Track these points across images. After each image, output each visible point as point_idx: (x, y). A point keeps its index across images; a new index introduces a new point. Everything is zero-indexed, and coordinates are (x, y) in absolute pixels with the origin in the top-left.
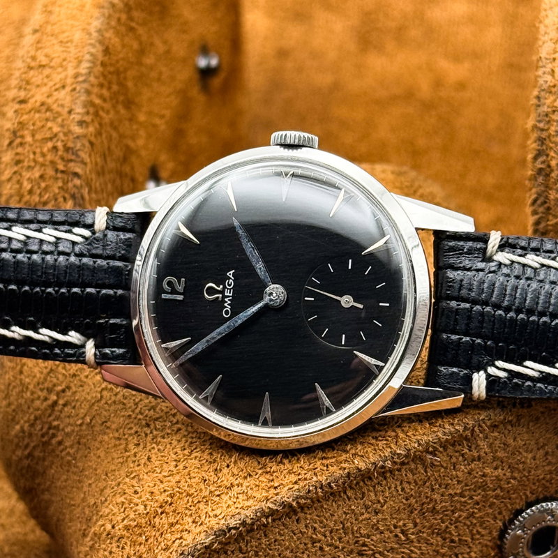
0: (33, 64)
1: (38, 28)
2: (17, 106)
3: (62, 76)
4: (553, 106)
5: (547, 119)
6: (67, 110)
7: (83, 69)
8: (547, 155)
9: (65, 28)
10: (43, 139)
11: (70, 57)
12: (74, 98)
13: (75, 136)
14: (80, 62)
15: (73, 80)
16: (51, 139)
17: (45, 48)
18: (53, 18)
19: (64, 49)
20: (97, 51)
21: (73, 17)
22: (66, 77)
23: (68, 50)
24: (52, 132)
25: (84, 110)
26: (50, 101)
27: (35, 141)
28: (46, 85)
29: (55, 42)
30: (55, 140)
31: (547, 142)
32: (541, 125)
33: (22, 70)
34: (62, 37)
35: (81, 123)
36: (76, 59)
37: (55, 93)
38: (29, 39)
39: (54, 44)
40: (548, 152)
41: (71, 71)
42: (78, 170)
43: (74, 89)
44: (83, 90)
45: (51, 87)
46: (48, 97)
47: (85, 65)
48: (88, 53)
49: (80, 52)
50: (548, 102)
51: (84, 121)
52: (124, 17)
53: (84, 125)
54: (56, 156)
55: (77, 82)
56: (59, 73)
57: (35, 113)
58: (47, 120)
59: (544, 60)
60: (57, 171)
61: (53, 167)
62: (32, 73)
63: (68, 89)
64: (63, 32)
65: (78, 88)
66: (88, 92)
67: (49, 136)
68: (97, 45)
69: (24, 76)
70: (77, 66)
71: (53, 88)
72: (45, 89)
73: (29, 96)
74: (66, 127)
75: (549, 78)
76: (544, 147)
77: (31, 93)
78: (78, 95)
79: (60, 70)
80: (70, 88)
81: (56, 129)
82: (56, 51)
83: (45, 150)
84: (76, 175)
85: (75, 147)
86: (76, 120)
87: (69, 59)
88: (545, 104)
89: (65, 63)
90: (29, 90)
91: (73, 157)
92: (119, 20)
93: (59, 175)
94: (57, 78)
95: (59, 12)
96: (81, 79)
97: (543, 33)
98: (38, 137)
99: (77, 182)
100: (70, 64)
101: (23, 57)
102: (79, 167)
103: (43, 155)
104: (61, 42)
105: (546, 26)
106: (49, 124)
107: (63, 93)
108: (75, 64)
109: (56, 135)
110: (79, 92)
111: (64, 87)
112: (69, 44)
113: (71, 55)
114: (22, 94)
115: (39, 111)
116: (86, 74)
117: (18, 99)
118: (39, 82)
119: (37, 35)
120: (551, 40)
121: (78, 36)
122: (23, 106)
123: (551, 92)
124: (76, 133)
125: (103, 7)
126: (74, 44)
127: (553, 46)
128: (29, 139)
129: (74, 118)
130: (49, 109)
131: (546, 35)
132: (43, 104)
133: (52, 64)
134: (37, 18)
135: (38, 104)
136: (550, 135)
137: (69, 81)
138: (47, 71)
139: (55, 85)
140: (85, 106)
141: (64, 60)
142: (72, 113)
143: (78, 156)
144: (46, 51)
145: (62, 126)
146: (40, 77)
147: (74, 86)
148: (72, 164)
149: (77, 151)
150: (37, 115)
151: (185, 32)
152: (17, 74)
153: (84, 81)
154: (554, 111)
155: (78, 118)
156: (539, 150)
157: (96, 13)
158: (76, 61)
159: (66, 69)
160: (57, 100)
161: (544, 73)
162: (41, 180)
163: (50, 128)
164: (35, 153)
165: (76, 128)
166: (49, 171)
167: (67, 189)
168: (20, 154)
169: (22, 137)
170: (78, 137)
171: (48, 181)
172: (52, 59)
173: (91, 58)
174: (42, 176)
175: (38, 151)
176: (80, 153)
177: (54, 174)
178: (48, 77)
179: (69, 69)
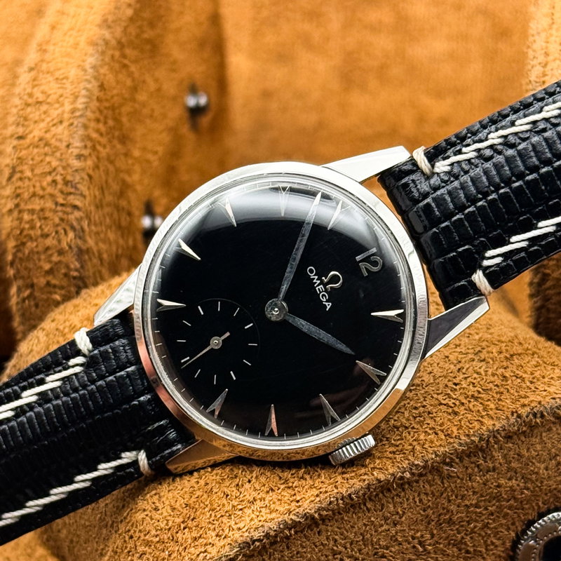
0: (30, 101)
1: (33, 66)
2: (15, 142)
3: (59, 111)
6: (65, 144)
7: (80, 104)
9: (60, 65)
10: (42, 173)
11: (67, 93)
12: (71, 132)
13: (74, 169)
14: (77, 97)
15: (70, 115)
16: (50, 173)
17: (40, 85)
18: (48, 56)
19: (60, 86)
20: (93, 87)
21: (68, 55)
22: (63, 112)
23: (65, 86)
24: (51, 166)
25: (83, 144)
26: (48, 136)
27: (34, 175)
28: (43, 120)
29: (51, 79)
30: (54, 174)
33: (19, 108)
34: (57, 74)
35: (79, 157)
36: (72, 94)
37: (53, 129)
38: (24, 78)
39: (49, 82)
41: (68, 107)
42: (78, 203)
43: (71, 124)
44: (80, 125)
45: (48, 123)
46: (46, 132)
47: (82, 100)
48: (84, 89)
49: (75, 88)
51: (82, 155)
52: (117, 54)
53: (82, 158)
54: (55, 189)
55: (75, 117)
56: (57, 109)
57: (33, 148)
58: (46, 154)
60: (56, 204)
61: (53, 201)
62: (29, 109)
63: (66, 124)
64: (59, 69)
65: (76, 123)
66: (85, 127)
67: (48, 170)
68: (93, 80)
69: (21, 112)
70: (74, 102)
71: (51, 124)
72: (42, 125)
73: (27, 132)
74: (64, 160)
77: (30, 128)
78: (75, 129)
79: (57, 105)
80: (68, 123)
81: (55, 163)
82: (52, 88)
83: (45, 184)
84: (75, 207)
85: (74, 180)
86: (75, 154)
87: (65, 95)
89: (61, 99)
90: (28, 126)
91: (73, 190)
92: (113, 56)
93: (59, 208)
94: (54, 113)
95: (54, 50)
96: (78, 114)
97: (532, 57)
98: (38, 171)
99: (77, 214)
100: (67, 100)
101: (19, 94)
102: (78, 200)
103: (43, 189)
104: (57, 79)
105: (534, 51)
106: (48, 159)
107: (60, 128)
108: (71, 100)
109: (55, 169)
110: (77, 127)
111: (61, 122)
112: (64, 81)
113: (68, 91)
114: (20, 130)
115: (37, 147)
116: (83, 109)
117: (16, 136)
118: (37, 118)
119: (33, 73)
120: (540, 64)
121: (73, 72)
122: (22, 142)
124: (74, 167)
125: (97, 44)
126: (70, 80)
127: (542, 69)
128: (28, 174)
129: (72, 152)
130: (47, 144)
131: (535, 60)
132: (41, 139)
133: (49, 100)
134: (32, 57)
135: (36, 139)
137: (66, 116)
138: (44, 107)
139: (53, 120)
140: (82, 140)
141: (61, 96)
142: (70, 147)
143: (76, 188)
144: (42, 88)
145: (61, 160)
146: (38, 113)
147: (71, 121)
148: (71, 198)
149: (76, 184)
150: (36, 151)
151: (174, 71)
152: (14, 111)
153: (81, 116)
155: (76, 151)
157: (90, 50)
158: (72, 97)
159: (63, 105)
160: (54, 135)
162: (41, 213)
163: (49, 163)
164: (34, 186)
165: (75, 161)
166: (49, 204)
167: (68, 221)
168: (19, 187)
169: (21, 172)
170: (76, 171)
171: (48, 214)
172: (49, 96)
173: (87, 93)
174: (42, 210)
175: (38, 184)
176: (79, 186)
177: (54, 207)
178: (45, 113)
179: (66, 104)
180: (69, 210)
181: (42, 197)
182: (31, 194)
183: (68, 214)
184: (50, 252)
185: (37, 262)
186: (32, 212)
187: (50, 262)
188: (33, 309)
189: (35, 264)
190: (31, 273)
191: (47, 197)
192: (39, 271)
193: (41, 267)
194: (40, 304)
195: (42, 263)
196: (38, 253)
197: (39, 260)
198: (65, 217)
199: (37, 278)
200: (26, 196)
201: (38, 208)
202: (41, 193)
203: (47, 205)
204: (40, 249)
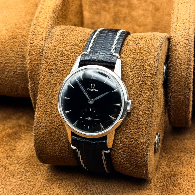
0: (34, 33)
1: (35, 24)
2: (30, 45)
3: (42, 37)
4: (175, 49)
9: (42, 24)
11: (44, 32)
17: (37, 29)
18: (39, 21)
21: (44, 21)
22: (43, 37)
23: (43, 30)
29: (39, 27)
30: (40, 54)
33: (31, 35)
34: (41, 26)
38: (32, 27)
41: (44, 36)
46: (38, 42)
48: (48, 30)
49: (46, 30)
52: (57, 20)
55: (46, 38)
56: (41, 36)
59: (172, 37)
62: (34, 36)
63: (43, 40)
68: (51, 28)
69: (32, 36)
70: (46, 34)
71: (40, 40)
72: (37, 40)
73: (33, 42)
75: (174, 42)
77: (34, 41)
79: (41, 35)
80: (44, 40)
81: (41, 51)
82: (40, 30)
83: (38, 56)
90: (33, 41)
92: (55, 21)
94: (40, 37)
95: (40, 19)
101: (31, 32)
103: (38, 58)
105: (173, 28)
107: (42, 41)
111: (42, 40)
112: (43, 28)
114: (32, 41)
117: (30, 43)
118: (36, 38)
119: (35, 26)
121: (45, 26)
122: (32, 45)
125: (51, 18)
126: (44, 28)
127: (175, 33)
128: (34, 53)
133: (39, 34)
134: (34, 21)
135: (36, 44)
136: (174, 57)
138: (38, 36)
141: (42, 32)
144: (37, 30)
146: (36, 37)
150: (36, 47)
152: (30, 36)
157: (50, 20)
159: (43, 35)
160: (40, 43)
163: (39, 51)
164: (35, 57)
168: (31, 57)
169: (32, 53)
171: (39, 64)
172: (39, 32)
173: (49, 32)
174: (37, 63)
175: (36, 56)
178: (38, 37)
179: (44, 35)
181: (37, 60)
182: (34, 59)
186: (35, 64)
188: (34, 89)
190: (34, 80)
191: (39, 60)
192: (36, 79)
194: (36, 88)
195: (37, 77)
196: (36, 74)
197: (36, 76)
199: (36, 81)
200: (33, 59)
201: (36, 63)
202: (37, 59)
203: (39, 62)
204: (37, 74)
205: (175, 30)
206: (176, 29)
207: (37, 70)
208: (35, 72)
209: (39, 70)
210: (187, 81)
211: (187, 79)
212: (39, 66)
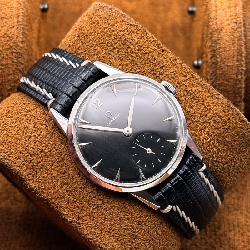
3: (12, 22)
5: (216, 43)
6: (15, 36)
7: (20, 19)
8: (216, 57)
10: (6, 49)
11: (14, 14)
12: (18, 31)
14: (19, 16)
15: (17, 24)
19: (10, 10)
20: (25, 11)
22: (14, 23)
24: (10, 46)
25: (23, 37)
26: (7, 33)
27: (3, 50)
28: (5, 26)
29: (6, 7)
30: (11, 49)
31: (216, 52)
32: (213, 45)
34: (9, 5)
35: (22, 42)
36: (17, 14)
37: (10, 29)
39: (5, 8)
40: (216, 55)
42: (22, 62)
43: (18, 28)
44: (21, 28)
46: (7, 31)
47: (21, 17)
48: (21, 12)
49: (17, 11)
50: (216, 36)
51: (23, 41)
53: (23, 43)
54: (13, 56)
55: (18, 25)
56: (10, 21)
57: (2, 38)
58: (8, 41)
59: (212, 19)
60: (13, 62)
61: (12, 60)
63: (15, 28)
64: (9, 3)
65: (19, 27)
66: (23, 29)
67: (9, 47)
68: (24, 8)
70: (18, 18)
71: (9, 27)
72: (5, 28)
74: (16, 43)
75: (215, 26)
76: (215, 54)
78: (20, 30)
79: (10, 19)
80: (16, 28)
81: (12, 45)
82: (7, 11)
83: (8, 53)
85: (21, 52)
86: (20, 41)
87: (14, 15)
88: (214, 37)
89: (12, 17)
91: (20, 56)
93: (14, 64)
94: (10, 23)
96: (20, 23)
98: (4, 48)
99: (22, 66)
100: (15, 17)
102: (23, 60)
103: (7, 55)
104: (9, 7)
106: (9, 43)
107: (13, 29)
108: (17, 17)
109: (12, 47)
110: (20, 29)
111: (13, 27)
112: (12, 8)
113: (14, 13)
115: (4, 37)
116: (22, 22)
121: (15, 5)
123: (216, 32)
124: (20, 46)
126: (14, 8)
127: (215, 13)
129: (19, 40)
130: (8, 37)
132: (5, 34)
133: (7, 17)
135: (3, 34)
136: (217, 49)
137: (15, 24)
138: (5, 20)
139: (9, 26)
140: (23, 35)
141: (12, 15)
142: (18, 37)
143: (22, 56)
144: (3, 11)
145: (14, 43)
146: (3, 23)
147: (18, 26)
148: (19, 59)
149: (21, 53)
150: (3, 39)
153: (22, 24)
154: (218, 40)
155: (21, 40)
156: (213, 55)
159: (13, 19)
160: (11, 33)
161: (213, 24)
162: (7, 66)
163: (9, 44)
164: (3, 54)
165: (20, 44)
166: (10, 62)
167: (18, 69)
170: (21, 48)
171: (9, 66)
172: (6, 15)
173: (23, 14)
174: (7, 64)
175: (5, 54)
176: (22, 54)
177: (12, 63)
178: (6, 23)
179: (15, 19)
180: (19, 64)
181: (7, 59)
182: (2, 58)
183: (18, 66)
184: (10, 82)
185: (5, 85)
187: (10, 86)
189: (4, 87)
190: (2, 90)
191: (9, 59)
192: (5, 89)
193: (6, 88)
195: (7, 86)
196: (5, 82)
197: (6, 85)
198: (17, 67)
199: (4, 92)
201: (5, 63)
202: (6, 57)
203: (9, 62)
204: (6, 80)
205: (214, 8)
206: (216, 7)
207: (7, 75)
208: (4, 78)
209: (9, 75)
210: (236, 84)
211: (238, 82)
212: (10, 69)
